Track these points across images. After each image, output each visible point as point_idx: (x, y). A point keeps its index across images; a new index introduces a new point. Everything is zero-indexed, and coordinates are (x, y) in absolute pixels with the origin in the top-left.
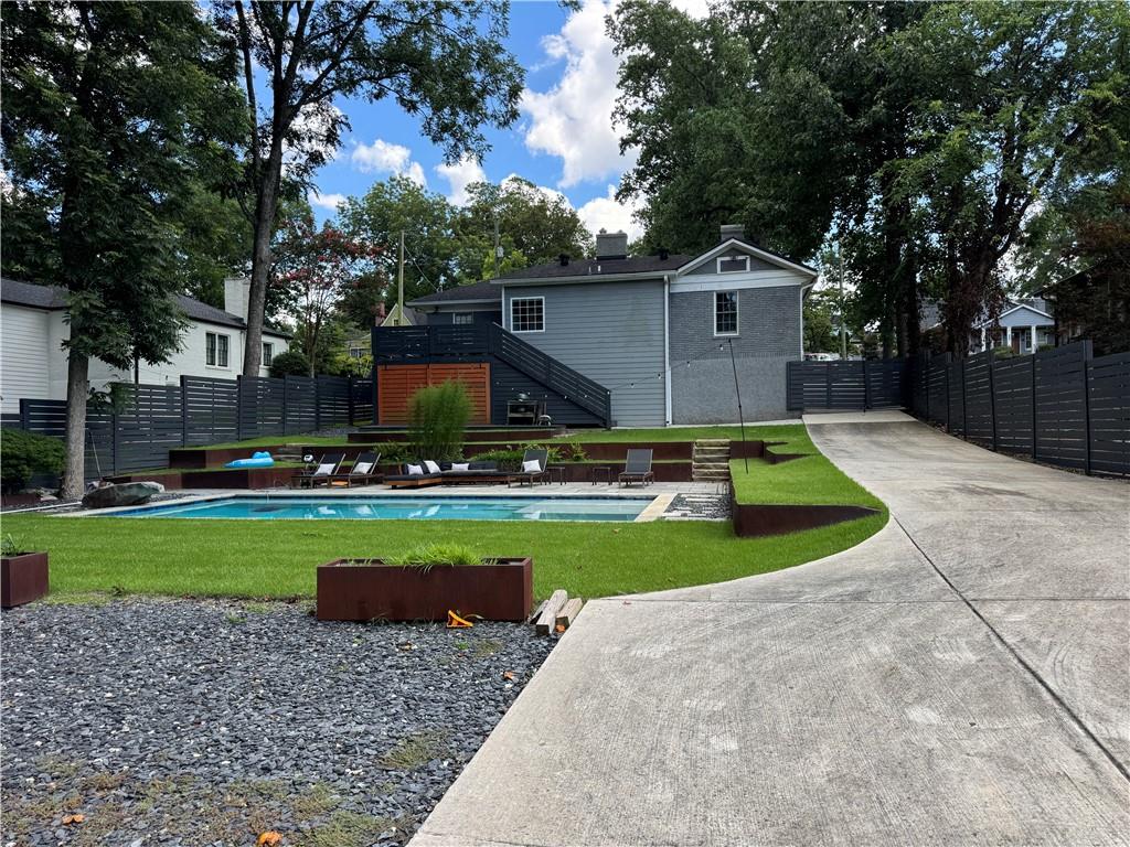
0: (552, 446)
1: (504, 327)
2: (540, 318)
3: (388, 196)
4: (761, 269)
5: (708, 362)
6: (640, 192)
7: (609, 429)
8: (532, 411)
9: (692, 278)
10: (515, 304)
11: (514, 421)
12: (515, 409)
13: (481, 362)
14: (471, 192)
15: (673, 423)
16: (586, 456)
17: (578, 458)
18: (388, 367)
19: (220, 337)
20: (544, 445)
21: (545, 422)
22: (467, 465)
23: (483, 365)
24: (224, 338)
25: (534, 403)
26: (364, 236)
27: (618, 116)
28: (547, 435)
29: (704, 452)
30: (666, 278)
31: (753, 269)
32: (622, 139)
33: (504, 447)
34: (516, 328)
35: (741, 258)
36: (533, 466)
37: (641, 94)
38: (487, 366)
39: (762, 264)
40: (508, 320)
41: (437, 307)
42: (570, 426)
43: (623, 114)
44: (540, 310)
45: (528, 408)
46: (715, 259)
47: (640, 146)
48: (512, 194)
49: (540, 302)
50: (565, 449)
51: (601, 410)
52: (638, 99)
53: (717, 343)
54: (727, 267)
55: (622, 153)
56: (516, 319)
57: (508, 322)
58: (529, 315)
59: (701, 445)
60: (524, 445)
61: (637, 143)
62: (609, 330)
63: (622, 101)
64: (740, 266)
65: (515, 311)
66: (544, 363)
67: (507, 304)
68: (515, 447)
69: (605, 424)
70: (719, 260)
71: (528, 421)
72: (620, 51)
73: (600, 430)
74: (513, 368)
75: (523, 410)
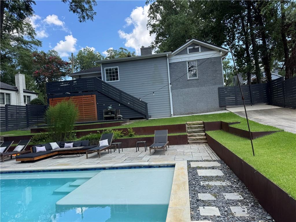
0: (119, 130)
1: (102, 80)
2: (117, 75)
3: (83, 54)
4: (205, 51)
5: (187, 90)
6: (156, 48)
7: (148, 119)
8: (114, 114)
9: (178, 57)
10: (107, 70)
11: (107, 118)
12: (107, 113)
13: (92, 94)
14: (108, 52)
15: (174, 115)
16: (135, 134)
17: (131, 135)
18: (54, 99)
19: (7, 94)
20: (115, 130)
21: (120, 118)
22: (72, 144)
23: (93, 96)
24: (9, 95)
25: (115, 110)
26: (78, 66)
27: (148, 25)
28: (119, 124)
29: (191, 128)
30: (167, 55)
31: (202, 51)
32: (150, 31)
33: (95, 132)
34: (108, 80)
35: (197, 47)
36: (104, 143)
37: (155, 18)
38: (95, 96)
39: (205, 49)
40: (104, 77)
41: (80, 76)
42: (131, 119)
43: (150, 25)
44: (117, 72)
45: (112, 113)
46: (187, 48)
47: (156, 33)
48: (120, 52)
49: (116, 69)
50: (125, 131)
51: (143, 111)
52: (154, 20)
53: (190, 82)
54: (192, 51)
55: (150, 35)
56: (107, 76)
57: (104, 78)
58: (113, 75)
59: (190, 125)
60: (105, 130)
61: (155, 32)
62: (146, 78)
63: (150, 21)
64: (196, 50)
65: (107, 73)
66: (119, 93)
67: (103, 71)
68: (101, 131)
69: (146, 117)
70: (188, 48)
71: (112, 118)
72: (147, 3)
73: (144, 120)
74: (106, 96)
75: (110, 113)
